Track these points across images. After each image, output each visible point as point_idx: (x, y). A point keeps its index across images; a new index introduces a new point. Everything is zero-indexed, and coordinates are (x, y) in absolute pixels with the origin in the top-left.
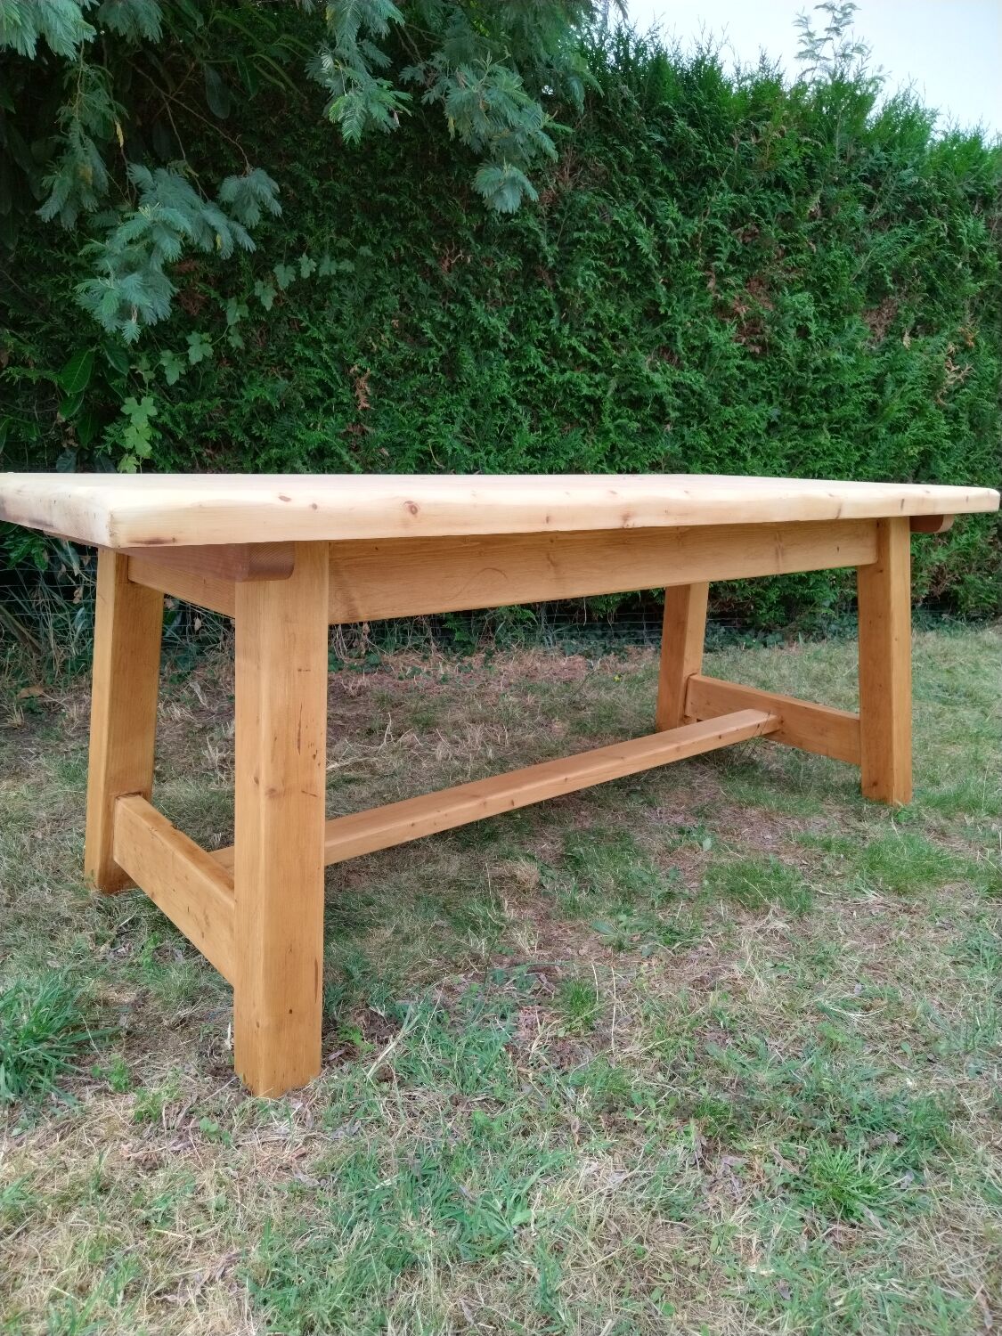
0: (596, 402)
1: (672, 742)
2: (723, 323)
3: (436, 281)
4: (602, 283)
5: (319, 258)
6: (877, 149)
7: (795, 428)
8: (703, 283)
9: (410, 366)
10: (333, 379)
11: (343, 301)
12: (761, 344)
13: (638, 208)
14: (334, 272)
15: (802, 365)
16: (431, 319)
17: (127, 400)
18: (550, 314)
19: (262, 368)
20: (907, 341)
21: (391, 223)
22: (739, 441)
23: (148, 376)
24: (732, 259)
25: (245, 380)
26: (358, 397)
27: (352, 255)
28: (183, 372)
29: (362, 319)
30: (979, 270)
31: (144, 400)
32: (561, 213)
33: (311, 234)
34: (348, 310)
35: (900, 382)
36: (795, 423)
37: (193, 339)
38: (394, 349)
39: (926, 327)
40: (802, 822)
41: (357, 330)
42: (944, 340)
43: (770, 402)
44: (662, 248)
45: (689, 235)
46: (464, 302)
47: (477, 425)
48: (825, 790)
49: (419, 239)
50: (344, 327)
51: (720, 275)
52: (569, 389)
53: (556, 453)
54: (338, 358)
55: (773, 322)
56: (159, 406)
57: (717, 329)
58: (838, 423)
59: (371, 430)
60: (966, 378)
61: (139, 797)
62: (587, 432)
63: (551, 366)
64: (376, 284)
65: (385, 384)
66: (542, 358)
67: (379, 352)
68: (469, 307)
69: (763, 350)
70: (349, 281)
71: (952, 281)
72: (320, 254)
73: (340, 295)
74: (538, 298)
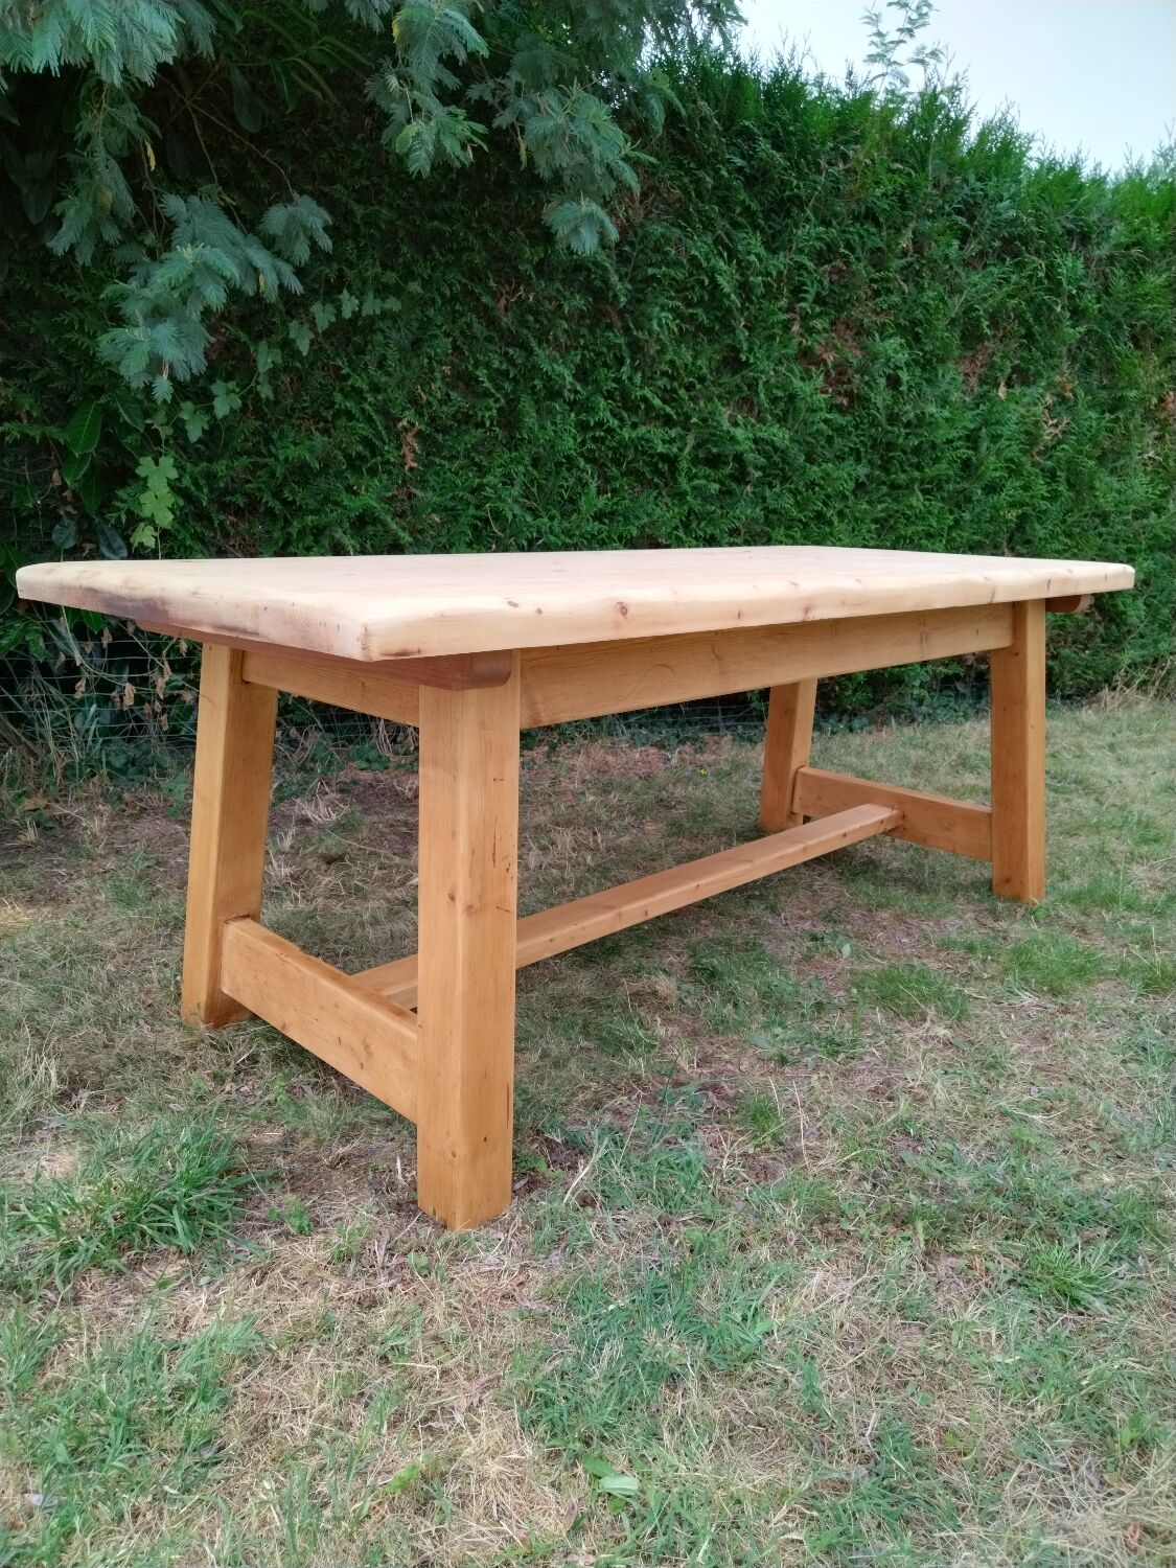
0: (671, 461)
1: (798, 842)
2: (807, 371)
3: (491, 321)
4: (678, 326)
5: (360, 295)
6: (972, 178)
7: (885, 489)
8: (786, 326)
9: (465, 419)
10: (378, 435)
11: (387, 344)
12: (849, 394)
13: (717, 241)
14: (378, 312)
15: (893, 419)
16: (488, 365)
17: (142, 460)
18: (620, 362)
19: (294, 421)
20: (1002, 392)
21: (443, 255)
22: (825, 504)
23: (165, 432)
24: (819, 300)
25: (274, 435)
26: (404, 456)
27: (398, 291)
28: (206, 427)
29: (408, 365)
30: (1078, 314)
31: (162, 460)
32: (632, 245)
33: (351, 266)
34: (392, 355)
35: (995, 438)
36: (884, 483)
37: (218, 388)
38: (446, 400)
39: (1022, 376)
40: (937, 923)
41: (403, 379)
42: (1041, 390)
43: (858, 460)
44: (744, 287)
45: (774, 273)
46: (525, 347)
47: (540, 487)
48: (955, 890)
49: (475, 274)
50: (389, 374)
51: (805, 317)
52: (642, 447)
53: (626, 518)
54: (383, 411)
55: (862, 371)
56: (179, 467)
57: (802, 379)
58: (930, 483)
59: (419, 493)
60: (1064, 432)
61: (249, 920)
62: (660, 494)
63: (622, 420)
64: (425, 324)
65: (435, 441)
66: (612, 411)
67: (429, 404)
68: (531, 352)
69: (851, 401)
70: (395, 322)
71: (1050, 327)
72: (363, 291)
73: (385, 337)
74: (606, 343)
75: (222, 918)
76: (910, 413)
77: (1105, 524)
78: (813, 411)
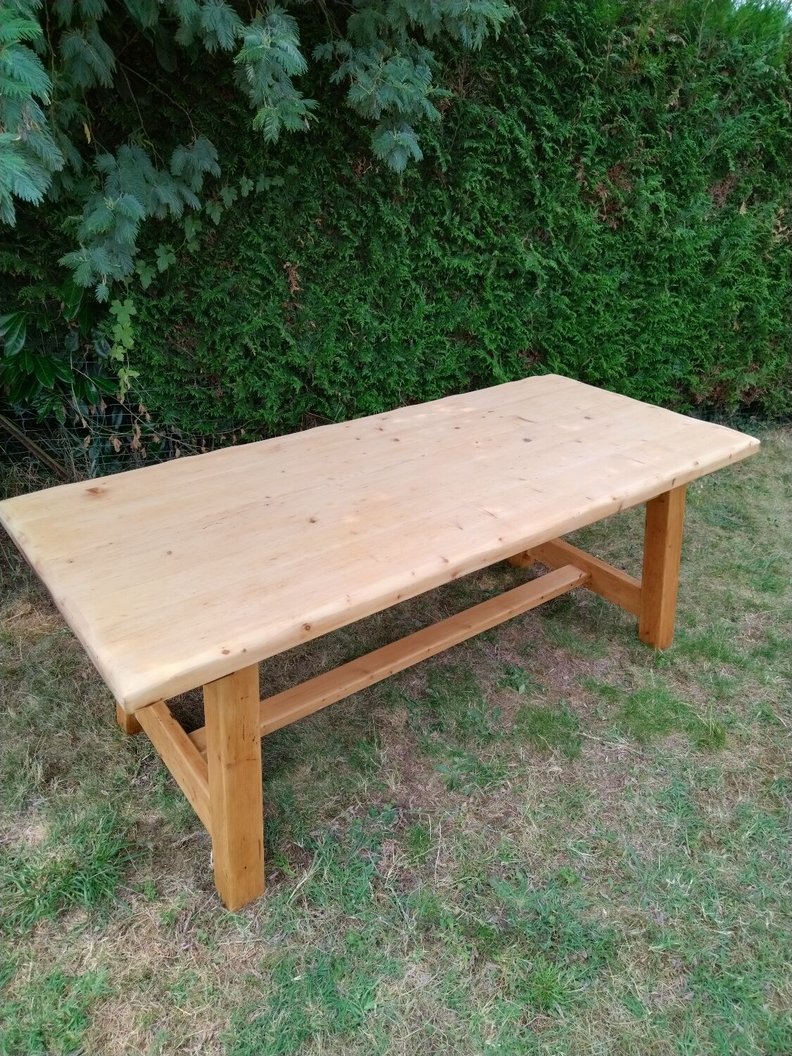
0: (481, 278)
2: (587, 204)
3: (349, 184)
4: (487, 182)
5: (254, 177)
6: (736, 41)
7: (642, 287)
8: (572, 174)
9: (331, 256)
10: (271, 273)
11: (276, 207)
12: (619, 220)
13: (521, 113)
14: (268, 188)
15: (652, 236)
16: (348, 217)
17: (114, 303)
18: (444, 213)
19: (215, 261)
20: (743, 210)
21: (312, 145)
22: (594, 302)
23: (127, 281)
24: (599, 151)
25: (202, 274)
26: (290, 284)
27: (282, 172)
28: (154, 276)
29: (292, 220)
31: (126, 301)
32: (455, 120)
33: (248, 156)
34: (280, 213)
35: (732, 247)
36: (642, 283)
37: (160, 251)
38: (317, 244)
39: (763, 195)
40: (592, 663)
41: (288, 230)
42: (776, 206)
43: (623, 268)
44: (538, 152)
45: (562, 139)
46: (374, 202)
47: (385, 299)
49: (336, 154)
50: (278, 228)
51: (587, 166)
52: (459, 271)
54: (274, 253)
56: (138, 303)
57: (582, 212)
58: (677, 282)
59: (300, 307)
62: (471, 300)
63: (443, 248)
64: (303, 192)
65: (311, 272)
67: (307, 247)
68: (377, 209)
69: (620, 225)
70: (281, 191)
72: (258, 174)
73: (274, 203)
74: (433, 195)
78: (589, 236)
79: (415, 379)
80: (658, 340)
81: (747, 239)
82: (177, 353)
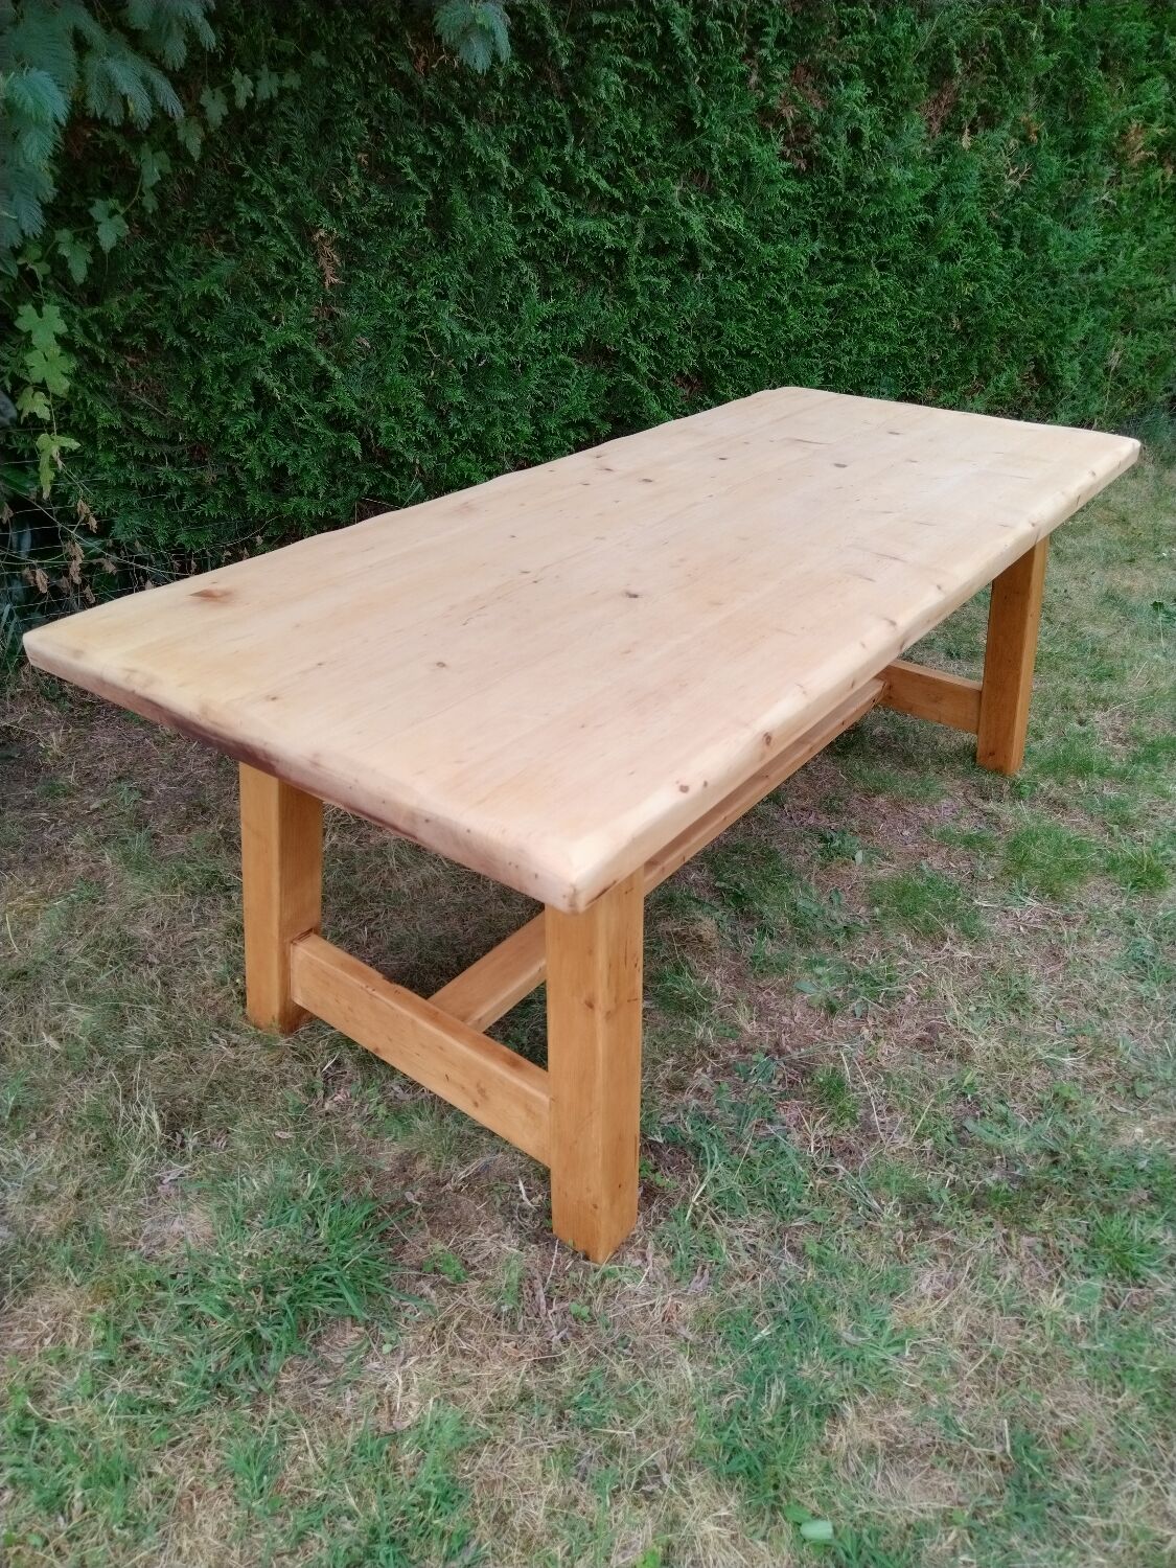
0: (620, 255)
2: (764, 129)
3: (409, 89)
4: (626, 88)
5: (254, 72)
7: (839, 265)
8: (744, 78)
9: (390, 220)
10: (293, 251)
11: (290, 132)
12: (808, 156)
14: (275, 93)
16: (410, 150)
17: (22, 310)
18: (563, 140)
19: (189, 234)
21: (350, 12)
22: (779, 289)
23: (41, 270)
24: (781, 41)
25: (170, 256)
26: (322, 270)
27: (297, 62)
29: (317, 154)
30: (1051, 33)
31: (46, 309)
33: (239, 30)
34: (298, 143)
35: (955, 198)
36: (840, 259)
37: (98, 210)
38: (365, 198)
39: (989, 118)
40: (931, 807)
41: (312, 173)
42: (1005, 134)
43: (814, 234)
44: (700, 34)
45: (736, 14)
46: (452, 124)
47: (475, 295)
48: (942, 760)
49: (386, 32)
50: (295, 170)
51: (764, 65)
52: (588, 242)
53: (571, 323)
54: (293, 216)
55: (824, 129)
56: (66, 313)
57: (760, 144)
58: (887, 255)
59: (344, 314)
60: (1022, 182)
61: (313, 936)
62: (606, 291)
63: (563, 206)
64: (334, 103)
65: (357, 248)
66: (554, 201)
67: (347, 205)
68: (459, 131)
69: (809, 164)
70: (297, 99)
71: (1022, 53)
72: (256, 66)
73: (287, 122)
74: (545, 112)
75: (288, 940)
76: (870, 176)
77: (1054, 284)
78: (770, 182)
79: (528, 429)
80: (862, 349)
81: (972, 186)
82: (133, 409)
